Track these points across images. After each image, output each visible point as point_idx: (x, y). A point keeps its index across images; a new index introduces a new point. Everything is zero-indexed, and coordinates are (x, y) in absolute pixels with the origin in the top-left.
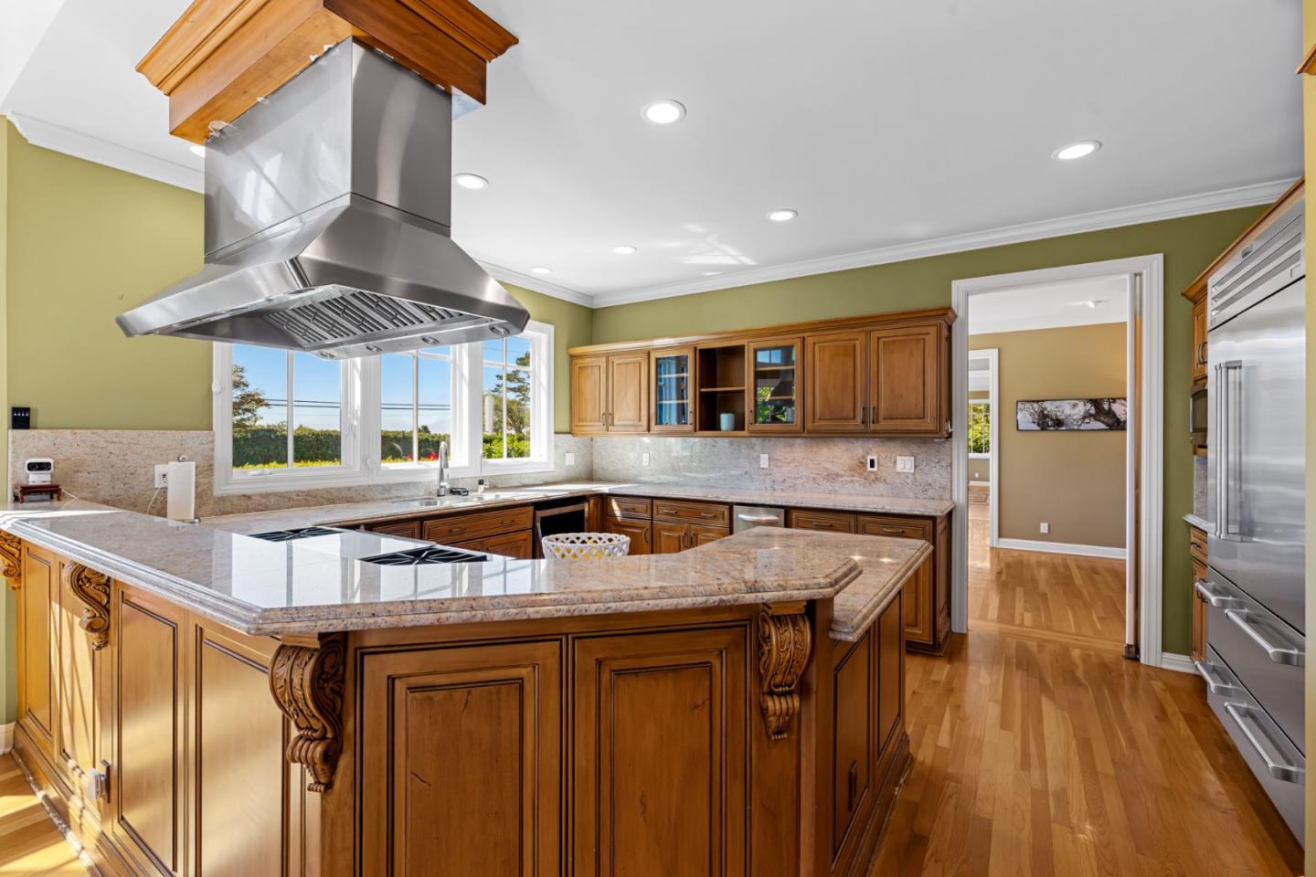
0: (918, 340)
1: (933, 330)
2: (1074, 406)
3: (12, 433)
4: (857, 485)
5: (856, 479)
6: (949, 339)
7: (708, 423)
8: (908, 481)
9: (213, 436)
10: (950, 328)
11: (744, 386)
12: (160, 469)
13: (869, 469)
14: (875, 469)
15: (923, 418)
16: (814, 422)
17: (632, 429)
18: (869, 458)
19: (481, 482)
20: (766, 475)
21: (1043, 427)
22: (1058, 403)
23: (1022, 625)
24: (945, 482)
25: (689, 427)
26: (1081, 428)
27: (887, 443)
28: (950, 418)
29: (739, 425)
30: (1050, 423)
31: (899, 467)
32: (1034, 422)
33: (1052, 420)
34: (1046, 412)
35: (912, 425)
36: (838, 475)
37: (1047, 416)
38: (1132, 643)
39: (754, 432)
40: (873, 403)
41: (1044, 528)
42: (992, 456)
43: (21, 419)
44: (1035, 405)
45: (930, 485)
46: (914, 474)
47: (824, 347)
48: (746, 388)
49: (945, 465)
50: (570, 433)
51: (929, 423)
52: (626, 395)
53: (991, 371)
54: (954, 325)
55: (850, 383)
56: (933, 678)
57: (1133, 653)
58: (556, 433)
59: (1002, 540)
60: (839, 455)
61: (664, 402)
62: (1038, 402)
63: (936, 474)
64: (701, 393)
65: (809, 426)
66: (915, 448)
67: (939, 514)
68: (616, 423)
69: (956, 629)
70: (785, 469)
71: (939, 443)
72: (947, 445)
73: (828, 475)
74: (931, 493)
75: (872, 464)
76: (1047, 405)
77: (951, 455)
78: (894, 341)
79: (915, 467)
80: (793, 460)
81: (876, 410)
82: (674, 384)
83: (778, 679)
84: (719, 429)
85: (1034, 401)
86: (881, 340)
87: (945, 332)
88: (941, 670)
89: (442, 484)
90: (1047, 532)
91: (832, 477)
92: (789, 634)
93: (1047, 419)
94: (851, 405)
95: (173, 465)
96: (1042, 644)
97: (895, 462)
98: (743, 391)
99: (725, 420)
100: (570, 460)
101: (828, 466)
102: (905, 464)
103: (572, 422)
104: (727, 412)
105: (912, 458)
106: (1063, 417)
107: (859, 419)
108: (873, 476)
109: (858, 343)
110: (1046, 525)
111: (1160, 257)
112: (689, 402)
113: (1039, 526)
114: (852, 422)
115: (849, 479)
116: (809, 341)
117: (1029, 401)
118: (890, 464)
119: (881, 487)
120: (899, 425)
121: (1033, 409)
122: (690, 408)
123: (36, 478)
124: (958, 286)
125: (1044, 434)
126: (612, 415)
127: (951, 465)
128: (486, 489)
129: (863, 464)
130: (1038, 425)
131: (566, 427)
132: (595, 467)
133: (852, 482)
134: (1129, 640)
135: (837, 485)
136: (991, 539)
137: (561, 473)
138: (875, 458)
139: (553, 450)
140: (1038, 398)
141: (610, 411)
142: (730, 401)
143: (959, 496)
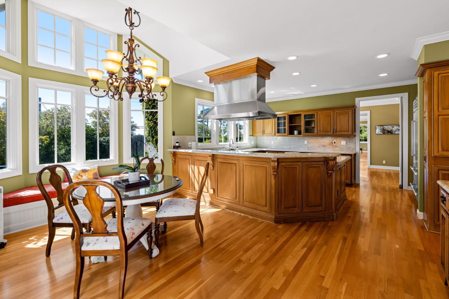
0: (347, 113)
1: (351, 111)
2: (393, 127)
3: (173, 136)
4: (331, 148)
5: (330, 146)
6: (355, 112)
7: (291, 133)
8: (344, 147)
9: (195, 137)
10: (355, 110)
11: (301, 123)
12: (190, 143)
13: (334, 144)
14: (336, 144)
15: (348, 131)
16: (320, 133)
17: (270, 134)
18: (334, 141)
19: (237, 147)
20: (306, 146)
21: (384, 133)
22: (388, 126)
23: (374, 182)
24: (354, 147)
25: (286, 134)
26: (396, 133)
27: (339, 138)
28: (355, 131)
29: (300, 133)
30: (386, 132)
31: (342, 144)
32: (381, 132)
33: (387, 131)
34: (385, 129)
35: (346, 133)
36: (326, 146)
37: (385, 130)
38: (401, 184)
39: (304, 135)
40: (336, 128)
41: (384, 162)
42: (368, 142)
43: (174, 134)
44: (381, 127)
45: (350, 148)
46: (346, 145)
47: (323, 115)
48: (302, 124)
49: (354, 143)
50: (252, 136)
51: (350, 133)
52: (269, 126)
53: (368, 116)
54: (356, 109)
55: (330, 122)
56: (351, 190)
57: (401, 187)
58: (250, 136)
59: (371, 166)
60: (327, 140)
61: (280, 128)
62: (382, 126)
63: (351, 145)
64: (289, 126)
65: (319, 133)
66: (346, 139)
67: (352, 154)
68: (266, 133)
69: (357, 182)
70: (312, 144)
71: (352, 138)
72: (354, 138)
73: (323, 146)
74: (350, 150)
75: (335, 143)
76: (385, 127)
77: (355, 141)
78: (341, 113)
79: (346, 143)
80: (314, 142)
81: (336, 130)
82: (283, 123)
83: (330, 168)
84: (294, 134)
85: (381, 126)
86: (337, 113)
87: (354, 111)
88: (353, 189)
89: (230, 148)
90: (385, 163)
91: (324, 146)
92: (332, 162)
93: (385, 131)
94: (330, 129)
95: (193, 143)
96: (378, 186)
97: (341, 142)
98: (301, 125)
99: (296, 132)
100: (253, 143)
101: (323, 143)
102: (343, 143)
103: (253, 133)
104: (296, 130)
105: (345, 141)
106: (390, 130)
107: (332, 132)
108: (335, 146)
109: (331, 114)
110: (385, 161)
111: (407, 93)
112: (287, 127)
113: (383, 162)
114: (330, 133)
115: (329, 146)
116: (319, 113)
117: (379, 126)
118: (340, 143)
119: (337, 148)
120: (342, 133)
121: (381, 128)
122: (287, 129)
123: (177, 145)
124: (357, 99)
125: (384, 135)
126: (265, 131)
127: (355, 143)
128: (238, 149)
129: (332, 143)
130: (382, 132)
131: (251, 134)
132: (258, 145)
133: (329, 147)
134: (400, 183)
135: (325, 148)
136: (368, 165)
137: (251, 146)
138: (336, 141)
139: (249, 140)
140: (383, 125)
141: (264, 130)
142: (297, 128)
143: (358, 150)
